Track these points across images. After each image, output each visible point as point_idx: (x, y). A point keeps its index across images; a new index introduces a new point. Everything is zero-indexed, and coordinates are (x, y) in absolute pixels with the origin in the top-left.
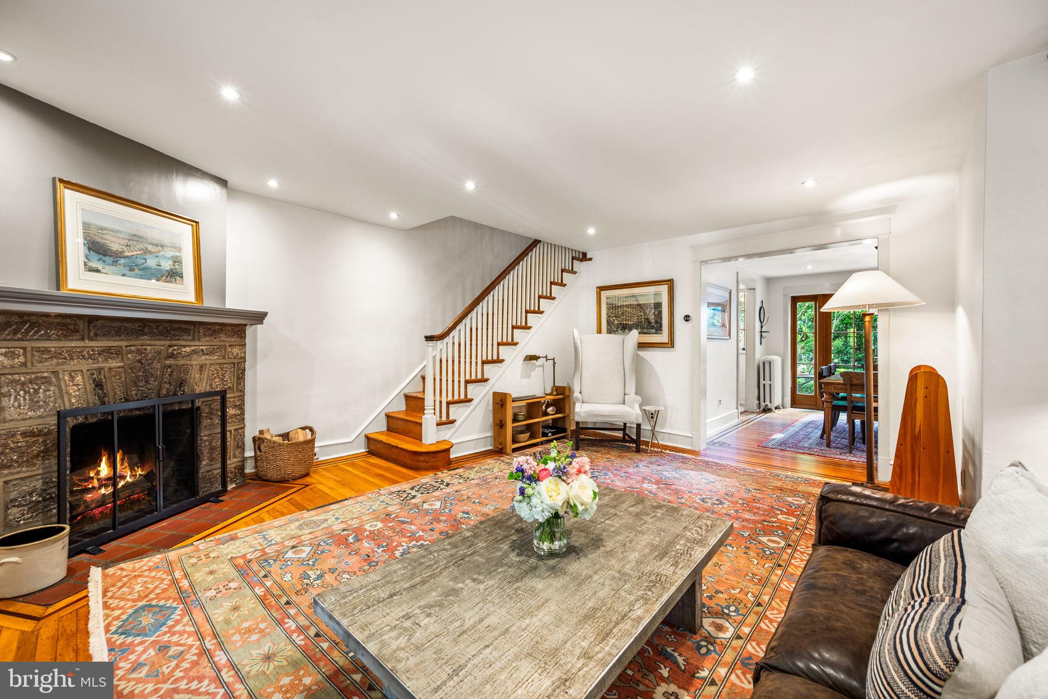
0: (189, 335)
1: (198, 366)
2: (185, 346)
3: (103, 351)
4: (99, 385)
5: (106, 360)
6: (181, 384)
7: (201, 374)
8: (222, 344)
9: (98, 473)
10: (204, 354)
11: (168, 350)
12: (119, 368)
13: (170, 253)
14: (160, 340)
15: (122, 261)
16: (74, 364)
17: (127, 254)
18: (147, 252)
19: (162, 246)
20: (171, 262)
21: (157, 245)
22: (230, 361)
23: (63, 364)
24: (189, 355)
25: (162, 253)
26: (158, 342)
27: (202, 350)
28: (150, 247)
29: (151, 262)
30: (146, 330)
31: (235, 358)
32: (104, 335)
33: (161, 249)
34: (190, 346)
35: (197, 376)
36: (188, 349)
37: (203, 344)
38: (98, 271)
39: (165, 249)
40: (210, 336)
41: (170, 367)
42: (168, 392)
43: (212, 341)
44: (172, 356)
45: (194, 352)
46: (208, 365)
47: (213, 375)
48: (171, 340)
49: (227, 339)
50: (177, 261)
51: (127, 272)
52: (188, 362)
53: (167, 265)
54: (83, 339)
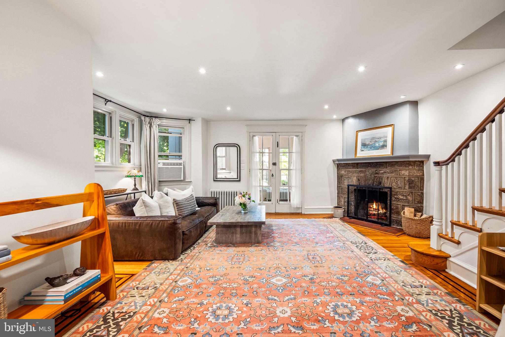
0: (383, 166)
1: (387, 177)
2: (381, 170)
3: (360, 171)
4: (359, 180)
5: (360, 174)
6: (380, 183)
7: (387, 180)
8: (396, 169)
9: (373, 207)
10: (389, 173)
11: (376, 171)
12: (363, 176)
13: (382, 140)
14: (373, 168)
15: (369, 146)
16: (355, 174)
17: (370, 144)
18: (376, 141)
19: (380, 138)
20: (383, 142)
21: (379, 138)
22: (400, 176)
23: (353, 174)
24: (383, 173)
25: (380, 140)
26: (373, 169)
27: (388, 172)
28: (377, 140)
29: (377, 145)
30: (370, 166)
31: (403, 175)
32: (360, 167)
33: (380, 139)
34: (383, 170)
35: (386, 181)
36: (382, 171)
37: (388, 170)
38: (363, 151)
39: (381, 139)
40: (391, 166)
41: (376, 177)
42: (376, 185)
43: (392, 168)
44: (377, 173)
45: (385, 172)
46: (390, 178)
47: (392, 181)
48: (377, 168)
49: (398, 168)
50: (385, 141)
51: (370, 149)
52: (382, 176)
53: (381, 144)
54: (356, 169)
